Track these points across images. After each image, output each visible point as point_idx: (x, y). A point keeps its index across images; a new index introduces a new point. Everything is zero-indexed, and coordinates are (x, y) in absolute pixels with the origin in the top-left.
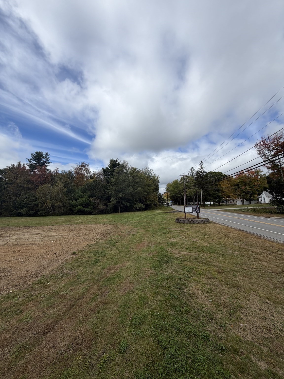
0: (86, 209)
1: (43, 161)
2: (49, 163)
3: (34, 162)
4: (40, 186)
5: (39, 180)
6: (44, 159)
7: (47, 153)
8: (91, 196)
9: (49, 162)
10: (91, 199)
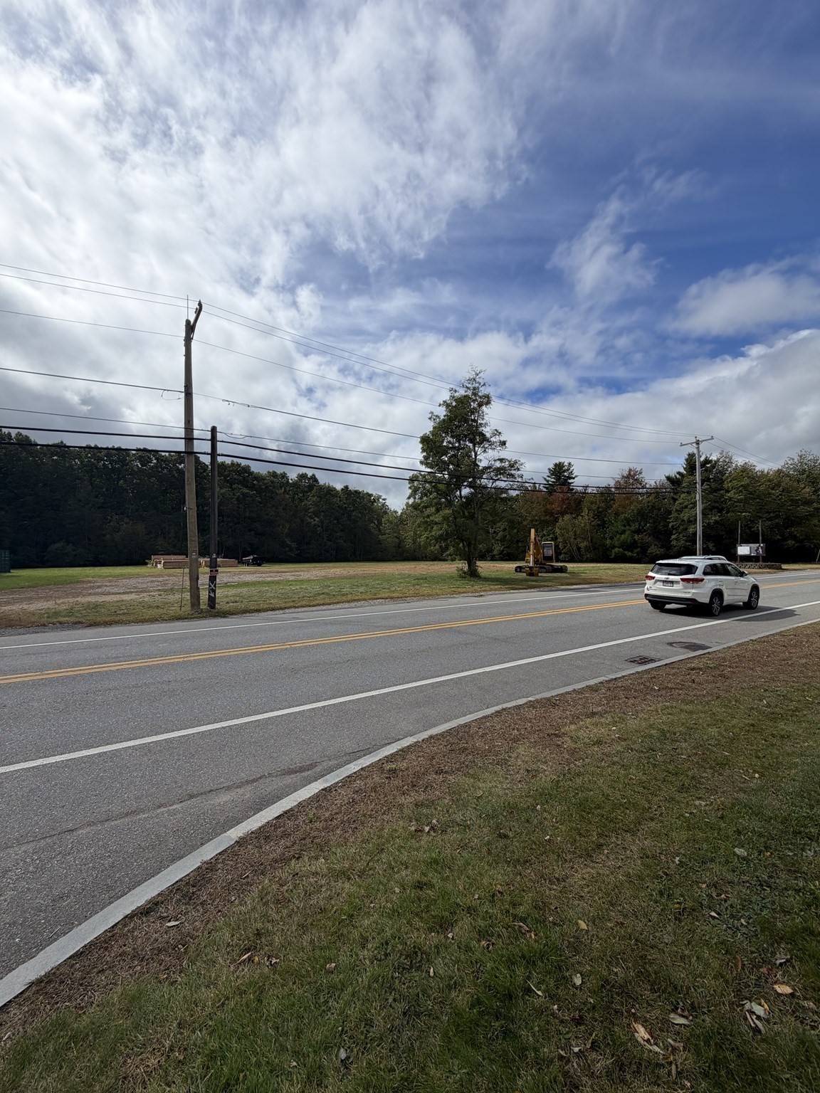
0: (629, 554)
1: (565, 476)
2: (574, 478)
3: (553, 480)
4: (561, 519)
5: (559, 509)
6: (565, 474)
7: (570, 464)
8: (638, 532)
9: (573, 476)
10: (636, 537)
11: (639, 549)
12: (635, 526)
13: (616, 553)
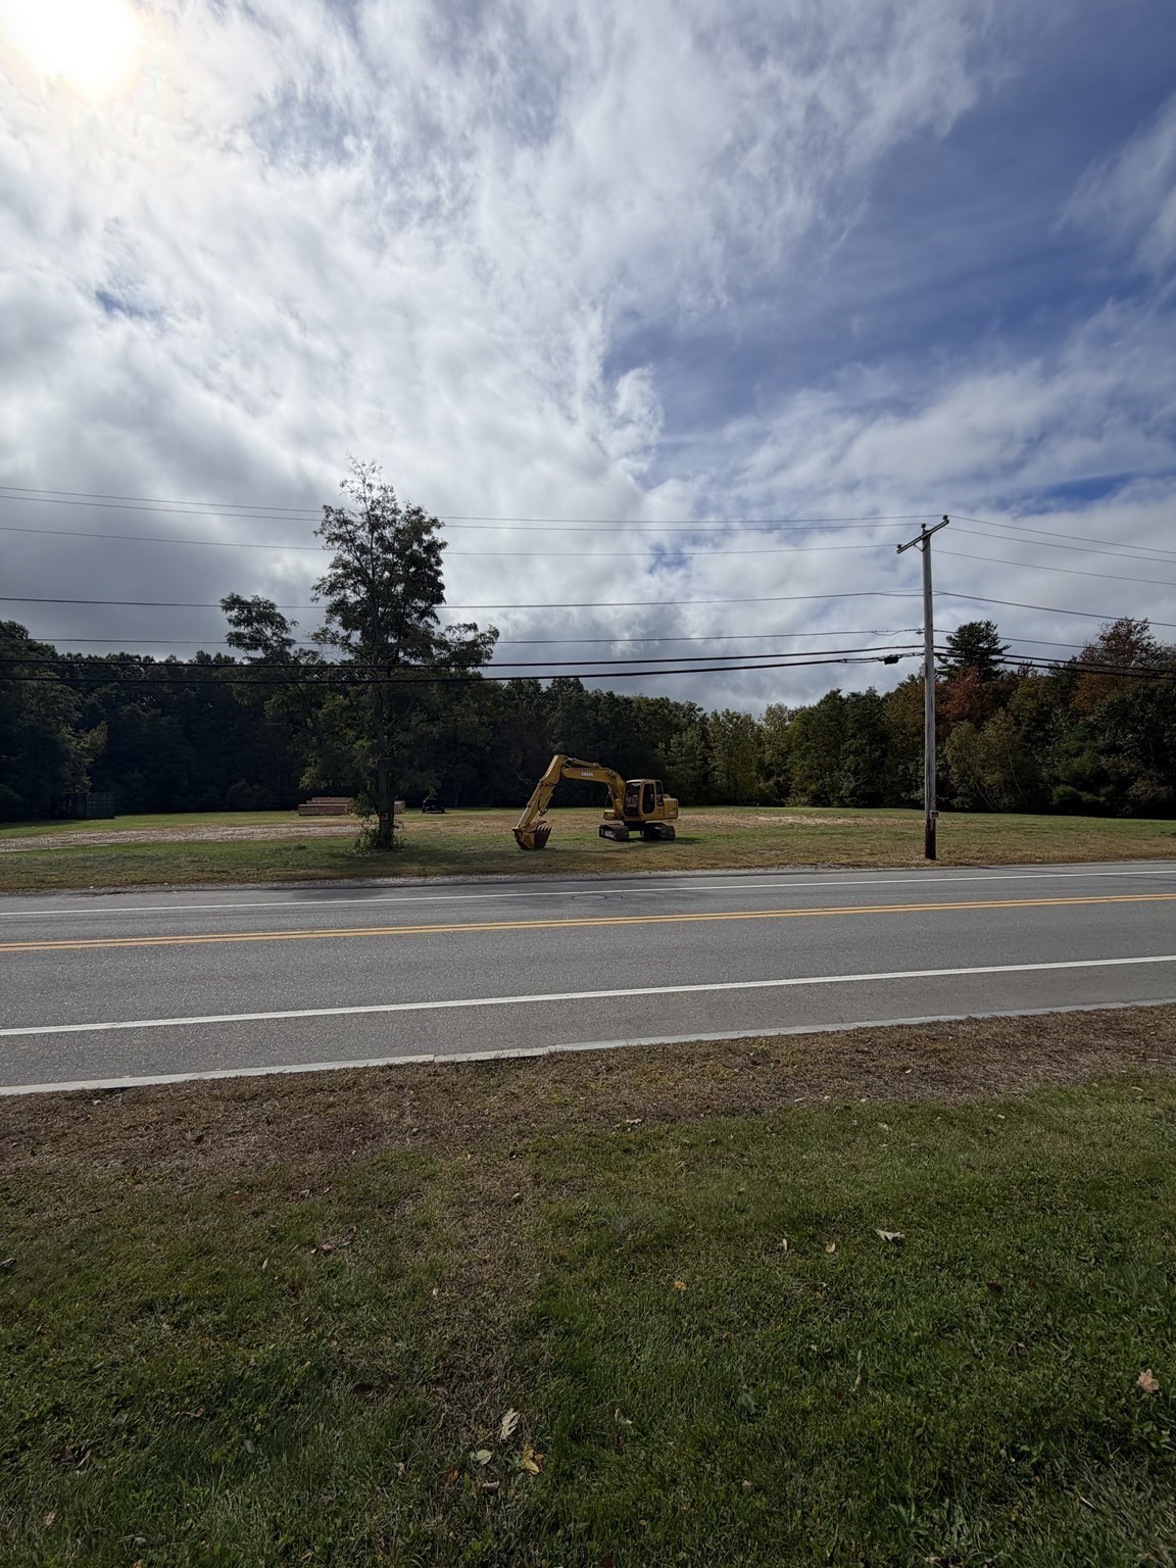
0: (1087, 797)
1: (982, 649)
4: (954, 730)
6: (982, 645)
11: (1111, 788)
12: (1102, 741)
13: (1059, 796)
